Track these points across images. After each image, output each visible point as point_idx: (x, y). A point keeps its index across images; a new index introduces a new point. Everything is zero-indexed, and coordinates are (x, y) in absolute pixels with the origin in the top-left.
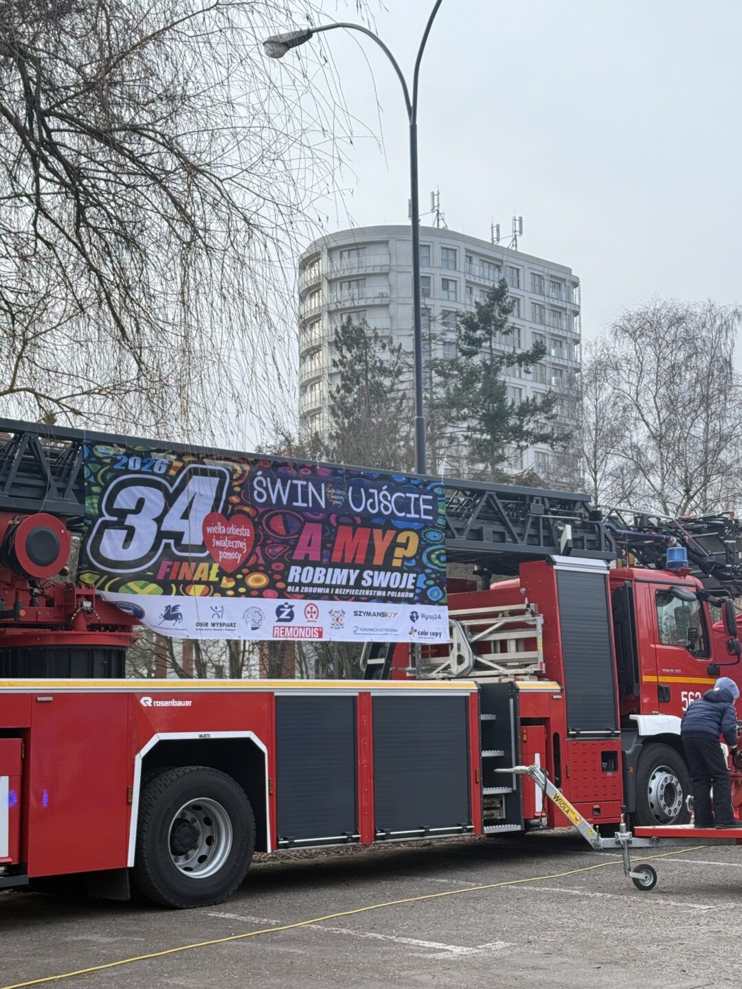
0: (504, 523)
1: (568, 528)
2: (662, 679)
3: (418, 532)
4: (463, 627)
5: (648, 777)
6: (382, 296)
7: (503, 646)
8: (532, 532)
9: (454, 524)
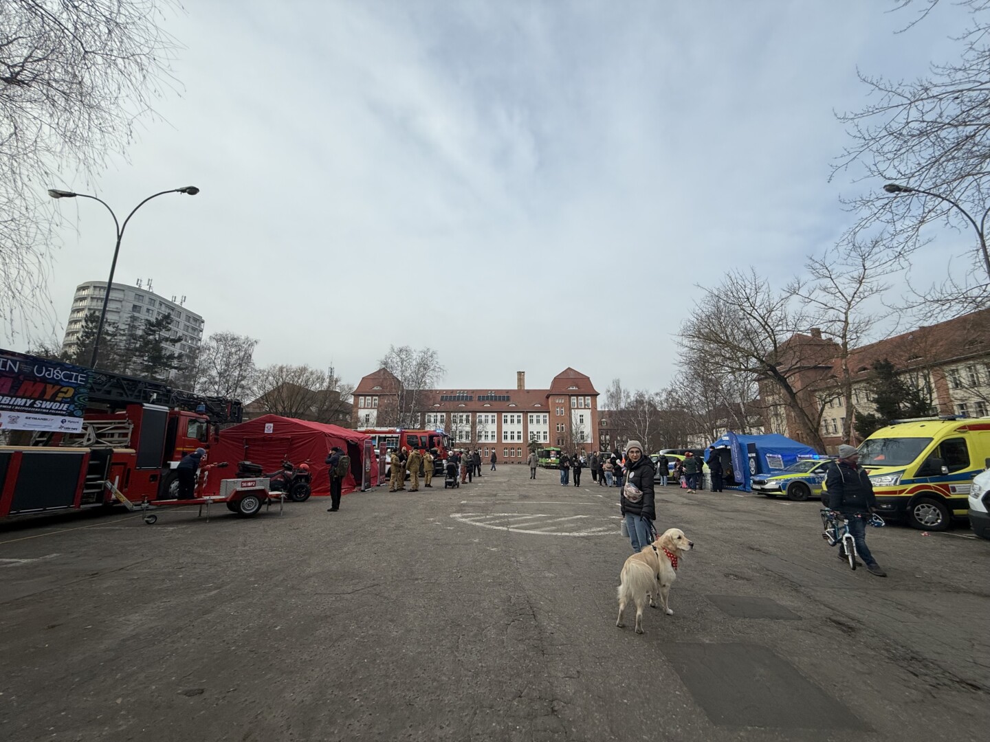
0: (123, 389)
1: (155, 394)
2: (185, 449)
3: (74, 388)
4: (94, 427)
5: (171, 482)
6: (117, 308)
7: (112, 435)
8: (137, 394)
9: (95, 387)
